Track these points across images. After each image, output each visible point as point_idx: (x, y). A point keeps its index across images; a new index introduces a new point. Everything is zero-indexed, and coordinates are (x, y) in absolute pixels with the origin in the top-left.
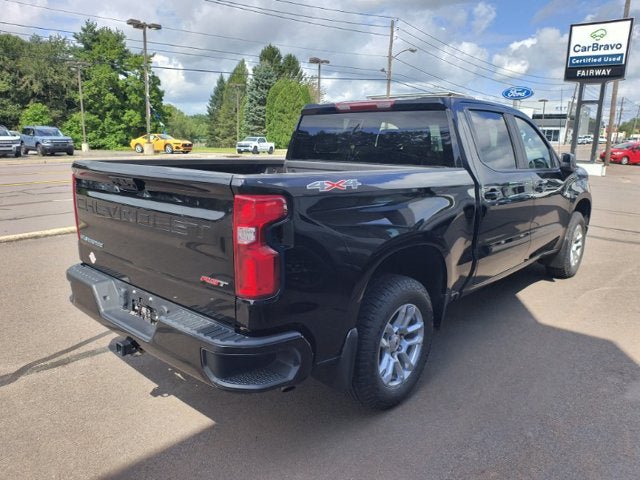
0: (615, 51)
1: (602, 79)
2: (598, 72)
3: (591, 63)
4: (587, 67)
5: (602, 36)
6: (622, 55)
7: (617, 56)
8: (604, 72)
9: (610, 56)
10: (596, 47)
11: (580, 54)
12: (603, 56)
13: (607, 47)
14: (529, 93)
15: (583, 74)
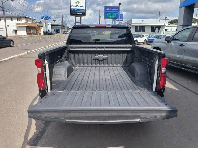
0: (82, 8)
1: (80, 16)
2: (79, 14)
3: (77, 11)
4: (76, 12)
5: (79, 3)
6: (84, 9)
7: (83, 9)
8: (80, 14)
9: (82, 9)
10: (77, 6)
11: (74, 8)
12: (80, 9)
13: (80, 7)
14: (49, 18)
15: (75, 14)
